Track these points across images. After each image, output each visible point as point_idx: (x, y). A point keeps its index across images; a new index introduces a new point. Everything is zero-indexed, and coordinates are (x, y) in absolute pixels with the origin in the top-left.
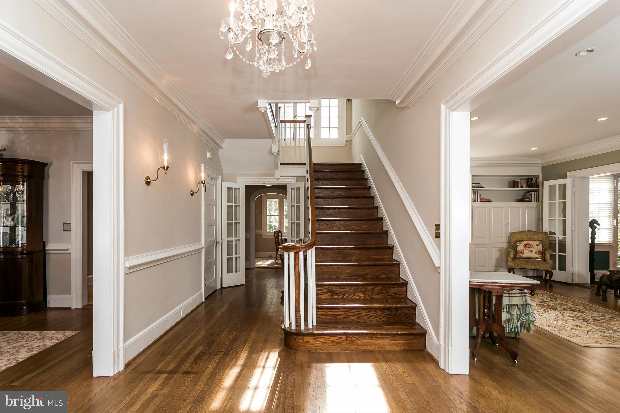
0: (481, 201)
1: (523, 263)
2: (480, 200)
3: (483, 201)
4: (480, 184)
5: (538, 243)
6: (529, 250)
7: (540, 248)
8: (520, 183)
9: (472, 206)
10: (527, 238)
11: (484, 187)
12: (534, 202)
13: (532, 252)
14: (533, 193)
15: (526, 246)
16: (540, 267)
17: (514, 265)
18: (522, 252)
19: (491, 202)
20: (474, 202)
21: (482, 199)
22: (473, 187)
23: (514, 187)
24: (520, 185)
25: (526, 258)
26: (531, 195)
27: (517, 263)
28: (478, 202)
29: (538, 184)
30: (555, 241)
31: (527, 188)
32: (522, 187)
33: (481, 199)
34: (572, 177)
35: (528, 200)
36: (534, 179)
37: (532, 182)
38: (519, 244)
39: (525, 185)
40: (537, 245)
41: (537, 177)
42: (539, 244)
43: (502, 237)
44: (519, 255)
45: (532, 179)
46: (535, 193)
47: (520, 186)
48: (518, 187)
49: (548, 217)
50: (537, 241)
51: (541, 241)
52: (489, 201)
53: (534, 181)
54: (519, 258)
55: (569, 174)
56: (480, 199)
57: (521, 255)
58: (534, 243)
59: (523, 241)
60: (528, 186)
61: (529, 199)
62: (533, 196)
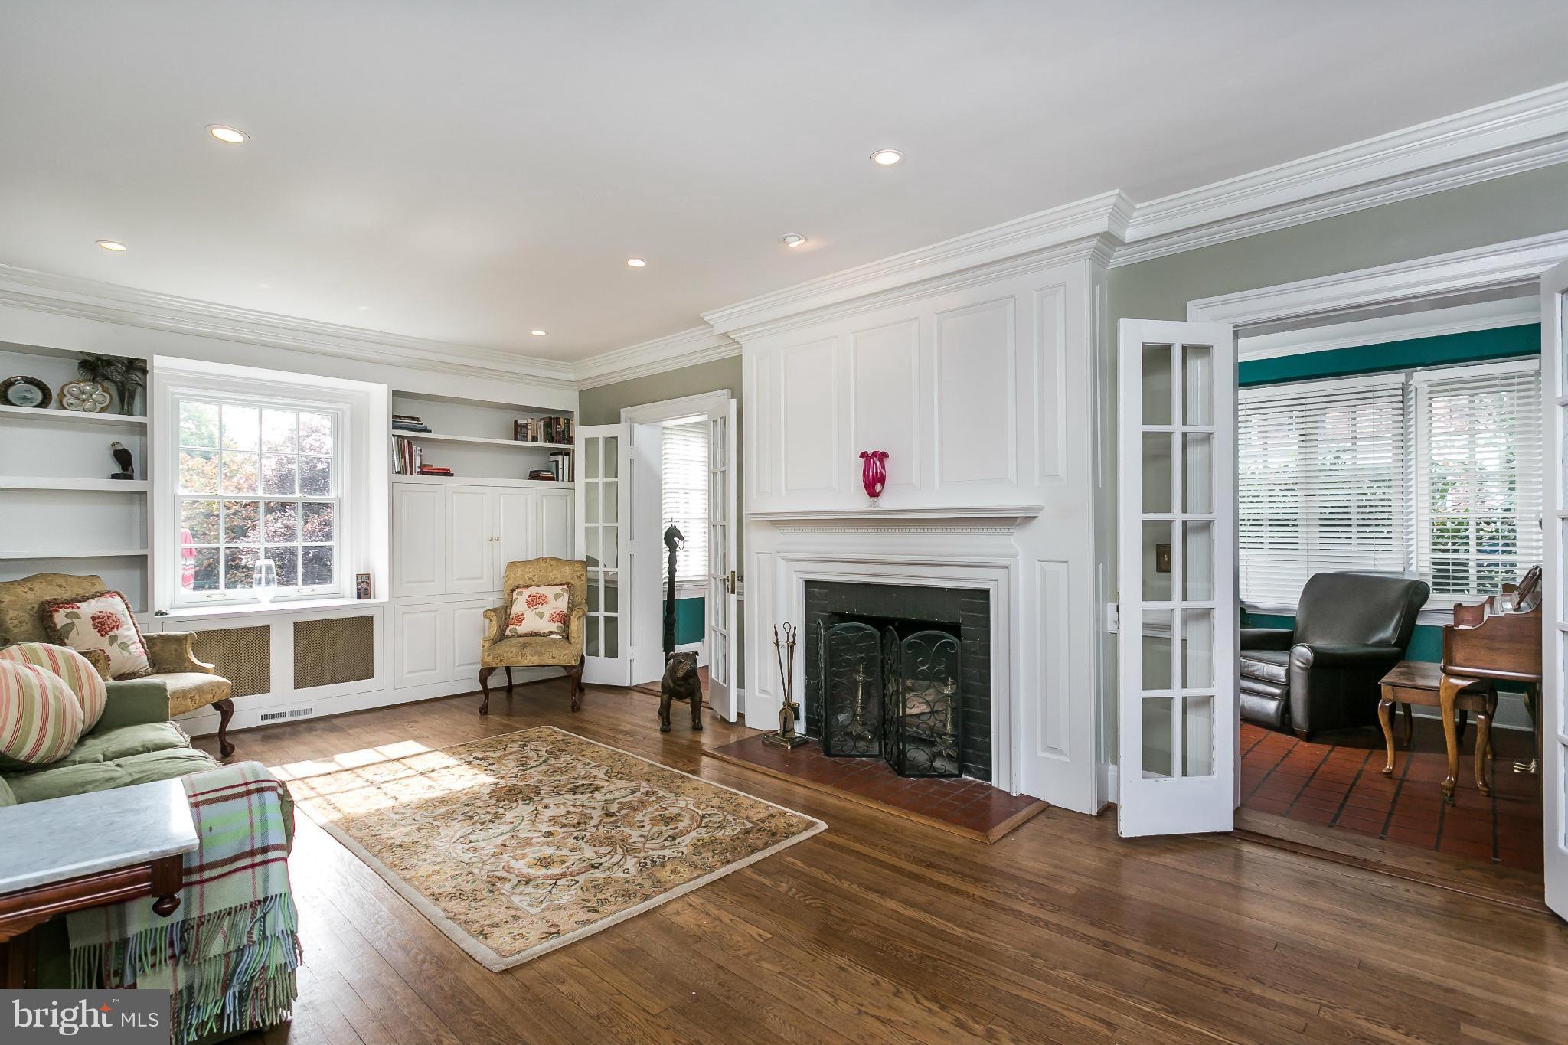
0: (423, 473)
1: (514, 650)
2: (419, 470)
3: (427, 471)
4: (416, 419)
5: (558, 589)
6: (537, 611)
7: (562, 605)
8: (529, 427)
9: (392, 485)
10: (539, 577)
11: (430, 432)
12: (563, 480)
13: (541, 615)
14: (561, 456)
15: (531, 602)
16: (553, 658)
17: (493, 658)
18: (519, 620)
19: (452, 475)
20: (398, 473)
21: (425, 466)
22: (394, 427)
23: (516, 439)
24: (529, 432)
25: (526, 635)
26: (557, 462)
27: (501, 652)
28: (411, 473)
29: (571, 435)
30: (598, 581)
31: (546, 442)
32: (535, 439)
33: (422, 466)
34: (629, 421)
35: (548, 474)
36: (562, 421)
37: (557, 428)
38: (516, 596)
39: (541, 436)
40: (557, 596)
41: (568, 414)
42: (561, 592)
43: (481, 578)
44: (513, 627)
45: (558, 420)
46: (566, 457)
47: (529, 437)
48: (525, 439)
49: (584, 522)
50: (558, 585)
51: (567, 584)
52: (446, 473)
53: (562, 426)
54: (511, 637)
55: (624, 412)
56: (419, 465)
57: (517, 627)
58: (549, 591)
59: (527, 587)
60: (550, 438)
61: (552, 474)
62: (560, 466)
